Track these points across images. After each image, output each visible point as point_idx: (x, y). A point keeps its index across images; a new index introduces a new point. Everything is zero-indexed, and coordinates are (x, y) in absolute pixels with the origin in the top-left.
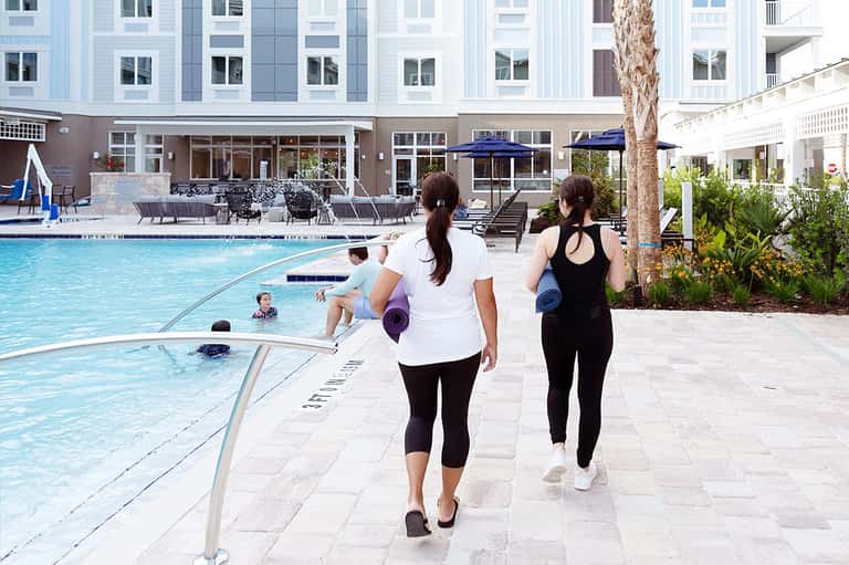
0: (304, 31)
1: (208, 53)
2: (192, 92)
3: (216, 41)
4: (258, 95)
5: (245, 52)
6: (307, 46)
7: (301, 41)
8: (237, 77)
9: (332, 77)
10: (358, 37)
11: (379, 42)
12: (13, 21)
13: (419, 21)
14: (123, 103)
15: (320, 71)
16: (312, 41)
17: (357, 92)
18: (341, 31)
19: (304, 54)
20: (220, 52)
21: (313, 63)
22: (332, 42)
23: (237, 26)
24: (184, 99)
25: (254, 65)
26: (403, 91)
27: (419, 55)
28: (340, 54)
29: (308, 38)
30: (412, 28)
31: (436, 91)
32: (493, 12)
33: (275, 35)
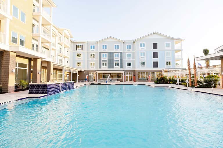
0: (114, 59)
1: (102, 62)
2: (100, 67)
3: (103, 61)
4: (108, 68)
5: (107, 62)
7: (114, 61)
8: (106, 65)
9: (118, 65)
10: (121, 60)
11: (124, 60)
12: (78, 58)
14: (91, 68)
15: (117, 64)
17: (121, 67)
18: (119, 59)
19: (114, 62)
20: (103, 62)
21: (116, 63)
22: (118, 61)
23: (106, 59)
24: (99, 68)
25: (108, 64)
26: (127, 67)
27: (129, 62)
28: (119, 62)
29: (115, 60)
30: (128, 59)
31: (131, 67)
32: (140, 57)
33: (111, 60)
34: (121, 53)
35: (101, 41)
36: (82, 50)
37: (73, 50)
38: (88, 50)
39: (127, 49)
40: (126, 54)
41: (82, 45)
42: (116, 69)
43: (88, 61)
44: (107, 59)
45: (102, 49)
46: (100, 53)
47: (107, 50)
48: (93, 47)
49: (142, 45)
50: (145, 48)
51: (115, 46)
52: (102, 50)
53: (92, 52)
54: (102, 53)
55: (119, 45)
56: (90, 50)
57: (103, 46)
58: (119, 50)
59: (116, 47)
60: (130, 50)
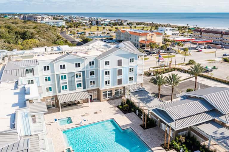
1: (61, 85)
2: (59, 91)
3: (63, 83)
4: (70, 90)
5: (67, 85)
8: (66, 88)
10: (84, 80)
11: (87, 79)
14: (48, 93)
15: (79, 85)
17: (84, 88)
18: (82, 78)
19: (76, 83)
22: (80, 81)
23: (65, 81)
24: (58, 93)
25: (69, 86)
26: (90, 86)
27: (92, 80)
28: (82, 82)
29: (77, 81)
30: (91, 77)
31: (95, 85)
32: (105, 76)
33: (72, 81)
34: (83, 72)
36: (34, 75)
39: (89, 67)
40: (89, 72)
41: (33, 69)
44: (67, 82)
45: (60, 70)
46: (58, 75)
47: (66, 71)
50: (110, 66)
51: (76, 64)
53: (47, 74)
54: (60, 75)
55: (80, 62)
56: (44, 72)
57: (61, 66)
60: (93, 67)
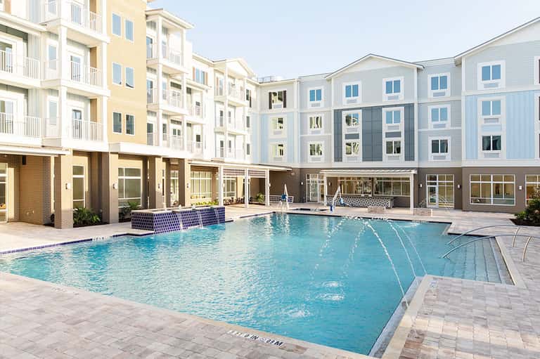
0: (385, 129)
1: (344, 141)
2: (338, 158)
3: (348, 137)
4: (365, 159)
5: (360, 141)
6: (386, 137)
7: (384, 135)
9: (398, 150)
10: (409, 132)
11: (419, 133)
12: (275, 133)
13: (439, 122)
15: (393, 148)
16: (388, 135)
17: (409, 157)
18: (402, 129)
19: (385, 140)
20: (349, 141)
21: (389, 144)
22: (398, 134)
23: (356, 130)
24: (335, 161)
25: (363, 146)
26: (431, 155)
27: (440, 138)
28: (402, 139)
29: (387, 133)
30: (436, 126)
31: (448, 155)
32: (481, 117)
33: (372, 133)
34: (409, 107)
35: (341, 73)
36: (285, 106)
37: (262, 109)
38: (302, 105)
39: (430, 93)
40: (430, 108)
41: (285, 92)
42: (391, 164)
43: (302, 140)
44: (360, 132)
45: (345, 99)
46: (338, 113)
47: (360, 101)
48: (316, 95)
49: (491, 73)
50: (502, 82)
51: (389, 84)
52: (345, 103)
53: (314, 110)
54: (343, 113)
55: (401, 78)
56: (309, 103)
57: (348, 88)
58: (402, 98)
59: (393, 87)
60: (443, 94)
